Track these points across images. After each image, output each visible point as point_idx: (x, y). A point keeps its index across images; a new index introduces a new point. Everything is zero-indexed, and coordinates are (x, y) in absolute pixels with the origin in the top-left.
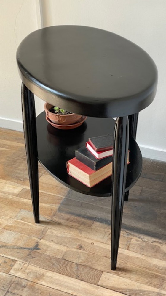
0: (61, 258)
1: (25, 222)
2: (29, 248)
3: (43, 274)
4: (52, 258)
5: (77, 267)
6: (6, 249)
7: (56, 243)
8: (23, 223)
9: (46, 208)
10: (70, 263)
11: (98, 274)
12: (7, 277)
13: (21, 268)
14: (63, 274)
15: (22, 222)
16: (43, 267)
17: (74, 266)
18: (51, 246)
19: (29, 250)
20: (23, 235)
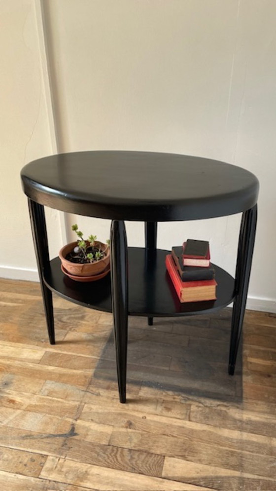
0: (107, 444)
1: (54, 399)
2: (63, 435)
3: (86, 472)
4: (95, 446)
5: (130, 455)
6: (32, 440)
7: (98, 423)
8: (51, 400)
9: (78, 376)
10: (120, 449)
11: (160, 462)
12: (37, 482)
13: (55, 466)
14: (113, 468)
15: (49, 399)
16: (86, 461)
17: (126, 452)
18: (92, 427)
19: (63, 438)
20: (52, 416)
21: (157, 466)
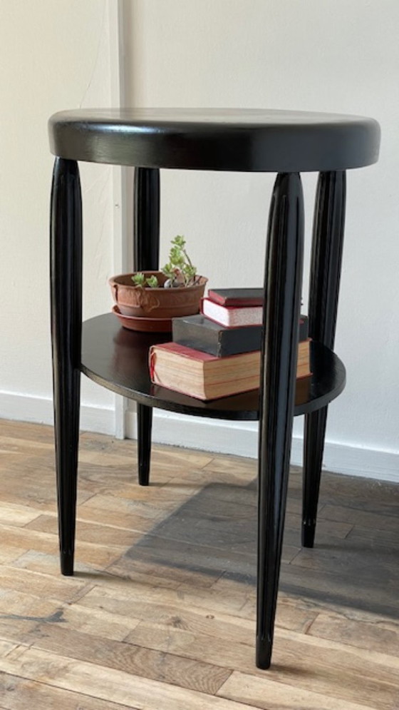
0: (122, 640)
1: (35, 573)
2: (36, 618)
3: (65, 667)
4: (96, 639)
5: (162, 659)
7: (112, 613)
8: (29, 574)
9: (94, 550)
10: (143, 650)
11: (221, 675)
13: (7, 652)
14: (120, 669)
15: (26, 572)
16: (70, 655)
17: (155, 655)
18: (98, 616)
19: (36, 622)
20: (25, 594)
21: (211, 680)
